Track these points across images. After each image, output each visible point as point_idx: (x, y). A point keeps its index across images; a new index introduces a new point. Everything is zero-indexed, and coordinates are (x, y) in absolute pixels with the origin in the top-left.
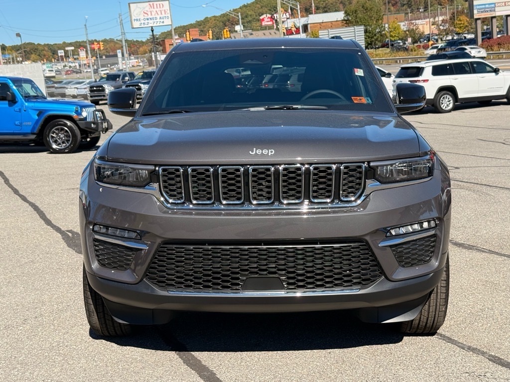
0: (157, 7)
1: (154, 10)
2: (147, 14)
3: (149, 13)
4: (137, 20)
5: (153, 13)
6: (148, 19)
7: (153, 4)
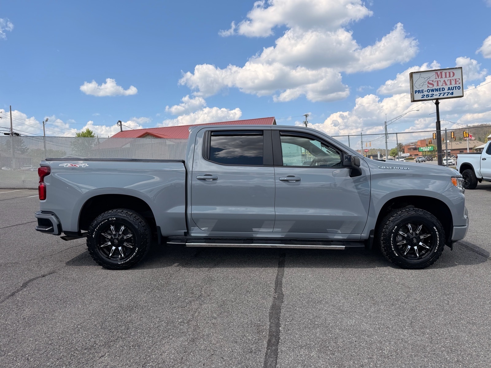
0: (446, 77)
1: (442, 80)
2: (433, 85)
3: (435, 84)
4: (419, 92)
5: (440, 84)
6: (433, 90)
7: (441, 73)
